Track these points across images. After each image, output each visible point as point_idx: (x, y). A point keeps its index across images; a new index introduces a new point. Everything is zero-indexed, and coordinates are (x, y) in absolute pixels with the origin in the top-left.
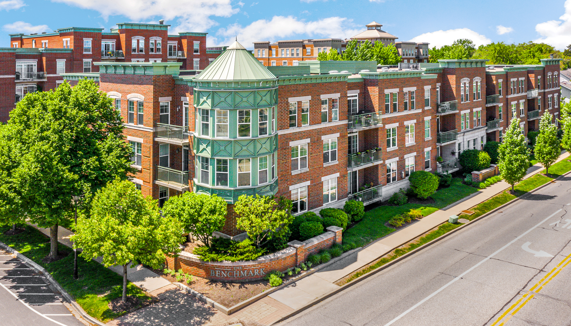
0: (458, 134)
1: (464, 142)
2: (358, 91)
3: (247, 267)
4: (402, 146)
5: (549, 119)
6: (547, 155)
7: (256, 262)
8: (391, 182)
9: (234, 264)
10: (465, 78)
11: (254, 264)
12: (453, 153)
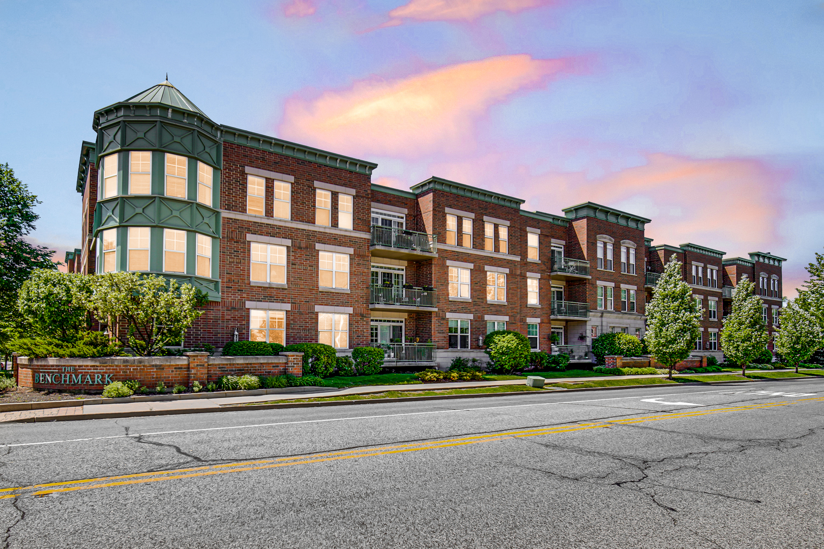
0: (591, 312)
1: (602, 326)
2: (406, 211)
3: (83, 369)
4: (481, 300)
5: (747, 290)
6: (743, 341)
7: (96, 361)
8: (459, 348)
9: (63, 362)
10: (604, 236)
11: (93, 364)
12: (582, 338)
